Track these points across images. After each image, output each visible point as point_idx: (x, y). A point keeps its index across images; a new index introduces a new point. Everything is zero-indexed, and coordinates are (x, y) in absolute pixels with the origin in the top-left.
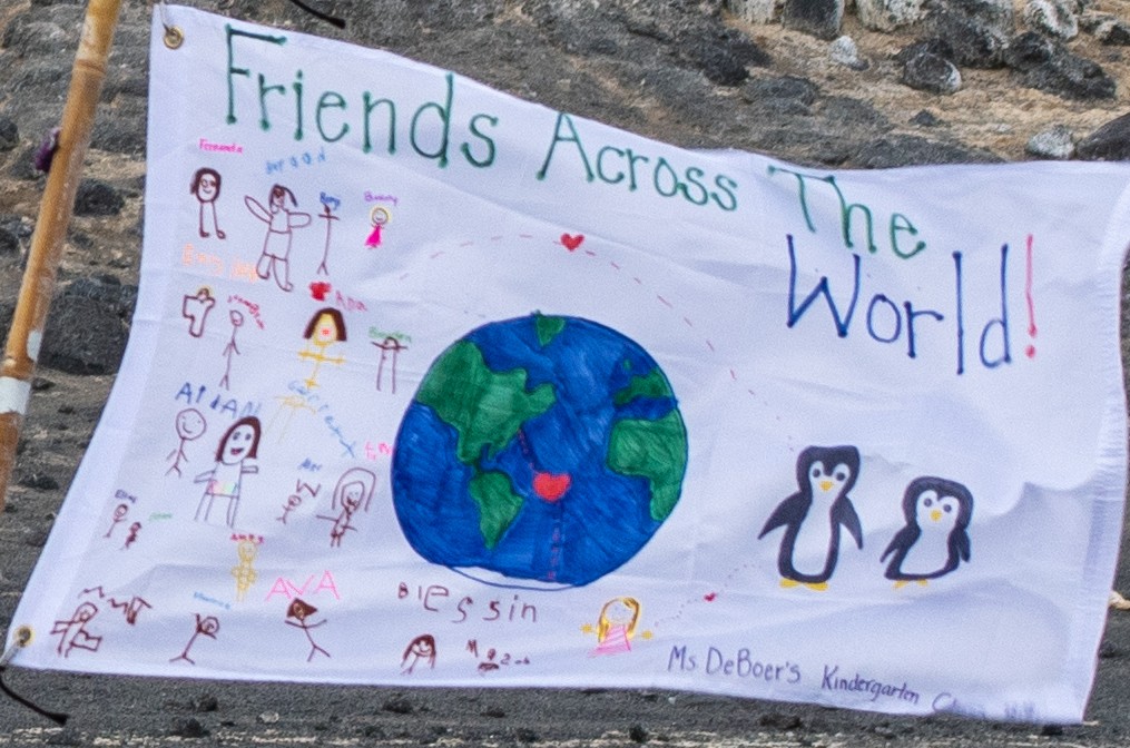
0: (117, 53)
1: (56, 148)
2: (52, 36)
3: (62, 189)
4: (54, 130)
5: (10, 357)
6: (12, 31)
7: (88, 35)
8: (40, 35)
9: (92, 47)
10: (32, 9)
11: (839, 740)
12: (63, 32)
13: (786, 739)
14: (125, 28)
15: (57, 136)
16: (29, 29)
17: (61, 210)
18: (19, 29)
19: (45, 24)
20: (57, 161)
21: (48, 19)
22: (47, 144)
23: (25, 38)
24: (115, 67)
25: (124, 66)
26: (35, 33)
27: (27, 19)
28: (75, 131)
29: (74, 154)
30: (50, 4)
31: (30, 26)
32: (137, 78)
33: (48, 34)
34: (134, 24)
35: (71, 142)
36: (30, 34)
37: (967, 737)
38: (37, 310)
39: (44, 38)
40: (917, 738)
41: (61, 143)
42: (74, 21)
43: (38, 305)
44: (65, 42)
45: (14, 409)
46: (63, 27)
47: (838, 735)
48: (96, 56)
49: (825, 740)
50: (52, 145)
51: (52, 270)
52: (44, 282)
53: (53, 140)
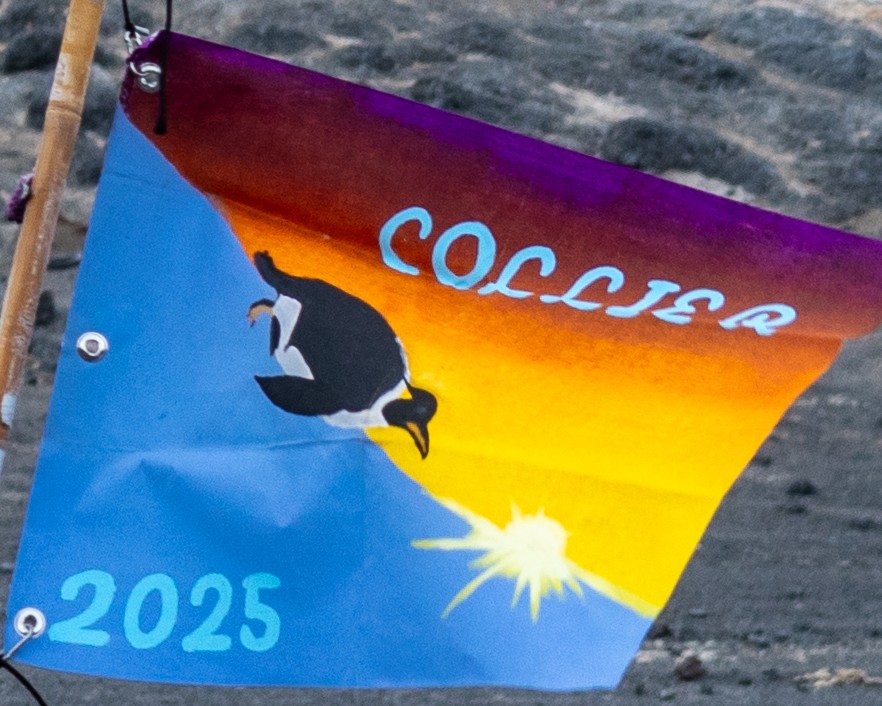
1: (30, 197)
3: (37, 240)
4: (27, 177)
7: (63, 74)
9: (67, 87)
11: (710, 649)
13: (654, 648)
15: (30, 183)
17: (36, 262)
20: (30, 211)
22: (20, 192)
28: (49, 179)
29: (49, 203)
35: (45, 191)
37: (845, 644)
38: (11, 372)
40: (792, 647)
41: (35, 192)
43: (12, 365)
47: (709, 643)
48: (72, 97)
49: (695, 649)
50: (25, 193)
51: (27, 328)
52: (20, 342)
53: (26, 187)
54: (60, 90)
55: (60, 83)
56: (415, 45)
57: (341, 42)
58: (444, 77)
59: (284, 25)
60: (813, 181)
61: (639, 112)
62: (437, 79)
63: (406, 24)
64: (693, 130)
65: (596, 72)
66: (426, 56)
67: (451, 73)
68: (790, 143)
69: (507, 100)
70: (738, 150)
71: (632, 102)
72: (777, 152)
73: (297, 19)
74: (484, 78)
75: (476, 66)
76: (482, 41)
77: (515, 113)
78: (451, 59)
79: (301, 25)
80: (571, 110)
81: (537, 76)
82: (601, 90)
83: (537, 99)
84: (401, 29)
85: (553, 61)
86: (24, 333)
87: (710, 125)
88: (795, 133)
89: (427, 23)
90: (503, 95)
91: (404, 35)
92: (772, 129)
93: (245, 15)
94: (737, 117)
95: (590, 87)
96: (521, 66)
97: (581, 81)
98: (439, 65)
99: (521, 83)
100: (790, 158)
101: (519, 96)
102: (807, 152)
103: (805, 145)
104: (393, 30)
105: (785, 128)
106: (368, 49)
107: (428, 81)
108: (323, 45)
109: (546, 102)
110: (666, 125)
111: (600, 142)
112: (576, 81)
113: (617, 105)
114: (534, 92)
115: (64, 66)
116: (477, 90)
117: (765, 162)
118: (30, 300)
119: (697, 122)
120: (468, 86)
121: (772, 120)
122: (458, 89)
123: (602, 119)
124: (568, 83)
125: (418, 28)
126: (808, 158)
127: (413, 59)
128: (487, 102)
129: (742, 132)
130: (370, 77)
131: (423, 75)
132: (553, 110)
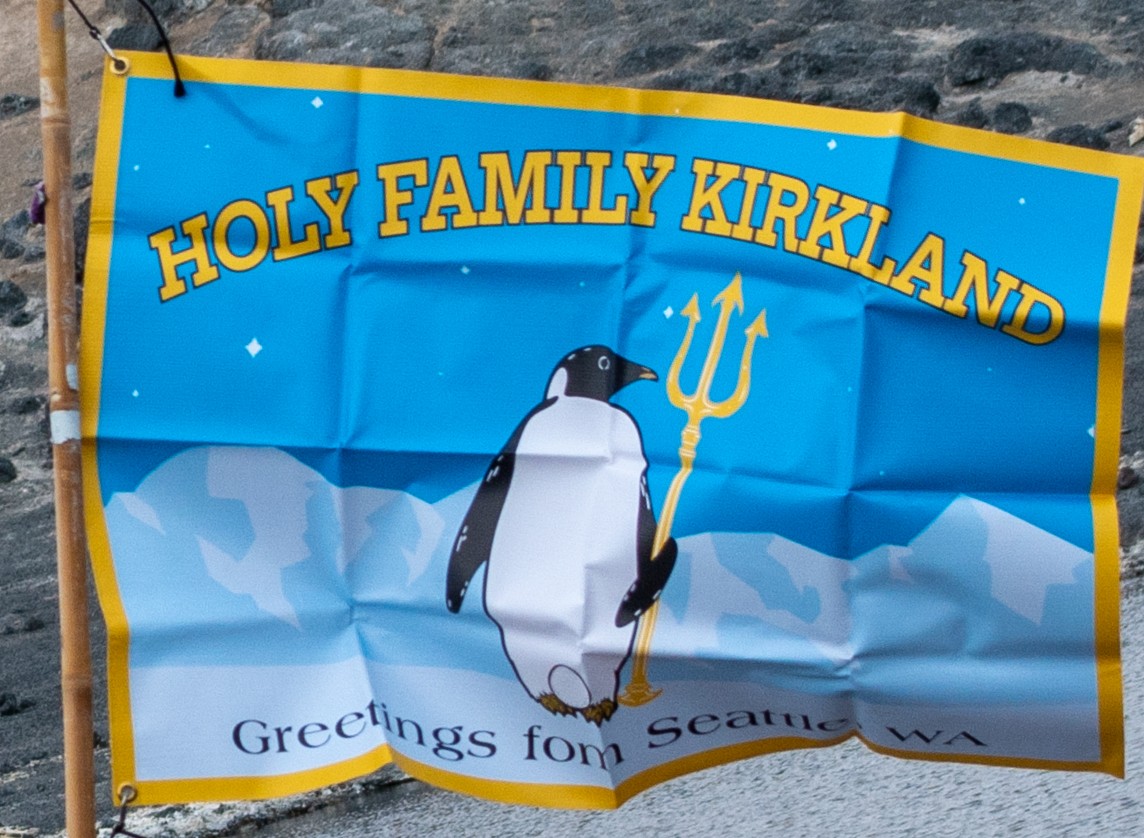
0: (355, 41)
1: (46, 200)
2: (296, 41)
4: (39, 186)
5: (55, 393)
6: (260, 47)
7: (47, 94)
8: (285, 43)
9: (53, 104)
10: (273, 23)
11: (1139, 458)
12: (304, 35)
14: (358, 17)
15: (43, 189)
16: (274, 42)
18: (266, 43)
19: (287, 33)
20: (49, 211)
21: (289, 27)
22: (37, 199)
23: (273, 50)
24: (357, 54)
25: (365, 50)
26: (280, 44)
27: (271, 33)
28: (58, 183)
29: (62, 202)
30: (286, 14)
31: (274, 38)
32: (380, 56)
33: (292, 41)
34: (364, 11)
35: (56, 192)
36: (276, 45)
38: (67, 345)
39: (290, 46)
41: (49, 196)
42: (311, 23)
43: (67, 340)
44: (308, 44)
45: (70, 437)
46: (304, 31)
47: (1137, 453)
48: (58, 111)
49: (1127, 461)
50: (42, 199)
51: (71, 307)
52: (67, 320)
53: (40, 194)
54: (48, 108)
55: (46, 102)
56: (772, 30)
57: (712, 44)
58: (803, 50)
59: (660, 44)
60: (1128, 50)
61: (972, 34)
62: (797, 53)
63: (760, 16)
64: (1017, 36)
65: (927, 11)
66: (784, 37)
67: (808, 45)
68: (1102, 24)
69: (861, 54)
70: (1060, 42)
71: (963, 27)
72: (1093, 35)
73: (670, 36)
74: (836, 41)
75: (827, 34)
76: (826, 13)
77: (868, 63)
78: (804, 33)
79: (674, 41)
80: (914, 48)
81: (879, 28)
82: (936, 25)
83: (884, 47)
84: (758, 21)
85: (889, 11)
86: (69, 311)
87: (1032, 28)
88: (1104, 15)
89: (777, 9)
90: (856, 51)
91: (761, 24)
92: (1084, 17)
93: (624, 45)
94: (1053, 15)
95: (925, 26)
96: (863, 23)
97: (918, 22)
98: (795, 42)
99: (868, 37)
100: (1105, 37)
101: (870, 48)
102: (1116, 28)
103: (1114, 22)
104: (750, 22)
105: (1095, 13)
106: (734, 44)
107: (791, 57)
108: (696, 51)
109: (893, 47)
110: (996, 38)
111: (945, 66)
112: (913, 22)
113: (951, 32)
114: (880, 41)
115: (45, 88)
116: (832, 53)
117: (1085, 45)
118: (68, 284)
119: (1021, 29)
120: (824, 52)
121: (1081, 11)
122: (816, 56)
123: (942, 48)
124: (906, 27)
125: (771, 16)
126: (1119, 32)
127: (774, 42)
128: (842, 60)
129: (1060, 28)
130: (742, 67)
131: (785, 54)
132: (899, 52)
